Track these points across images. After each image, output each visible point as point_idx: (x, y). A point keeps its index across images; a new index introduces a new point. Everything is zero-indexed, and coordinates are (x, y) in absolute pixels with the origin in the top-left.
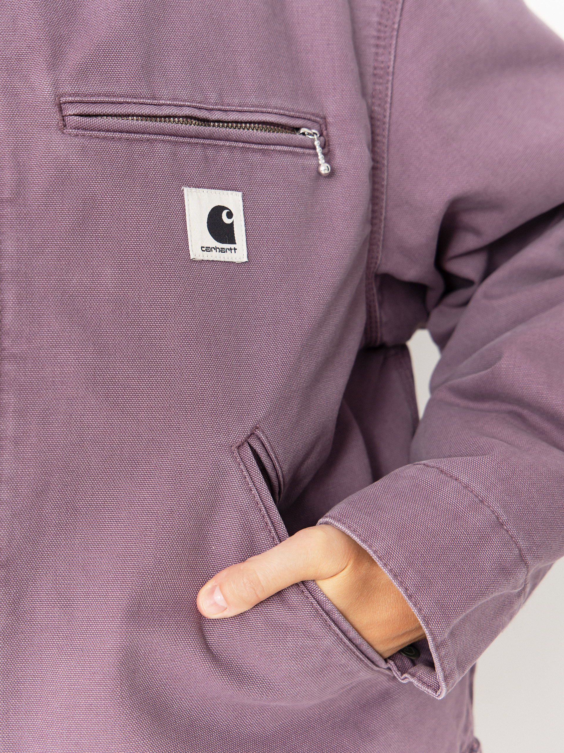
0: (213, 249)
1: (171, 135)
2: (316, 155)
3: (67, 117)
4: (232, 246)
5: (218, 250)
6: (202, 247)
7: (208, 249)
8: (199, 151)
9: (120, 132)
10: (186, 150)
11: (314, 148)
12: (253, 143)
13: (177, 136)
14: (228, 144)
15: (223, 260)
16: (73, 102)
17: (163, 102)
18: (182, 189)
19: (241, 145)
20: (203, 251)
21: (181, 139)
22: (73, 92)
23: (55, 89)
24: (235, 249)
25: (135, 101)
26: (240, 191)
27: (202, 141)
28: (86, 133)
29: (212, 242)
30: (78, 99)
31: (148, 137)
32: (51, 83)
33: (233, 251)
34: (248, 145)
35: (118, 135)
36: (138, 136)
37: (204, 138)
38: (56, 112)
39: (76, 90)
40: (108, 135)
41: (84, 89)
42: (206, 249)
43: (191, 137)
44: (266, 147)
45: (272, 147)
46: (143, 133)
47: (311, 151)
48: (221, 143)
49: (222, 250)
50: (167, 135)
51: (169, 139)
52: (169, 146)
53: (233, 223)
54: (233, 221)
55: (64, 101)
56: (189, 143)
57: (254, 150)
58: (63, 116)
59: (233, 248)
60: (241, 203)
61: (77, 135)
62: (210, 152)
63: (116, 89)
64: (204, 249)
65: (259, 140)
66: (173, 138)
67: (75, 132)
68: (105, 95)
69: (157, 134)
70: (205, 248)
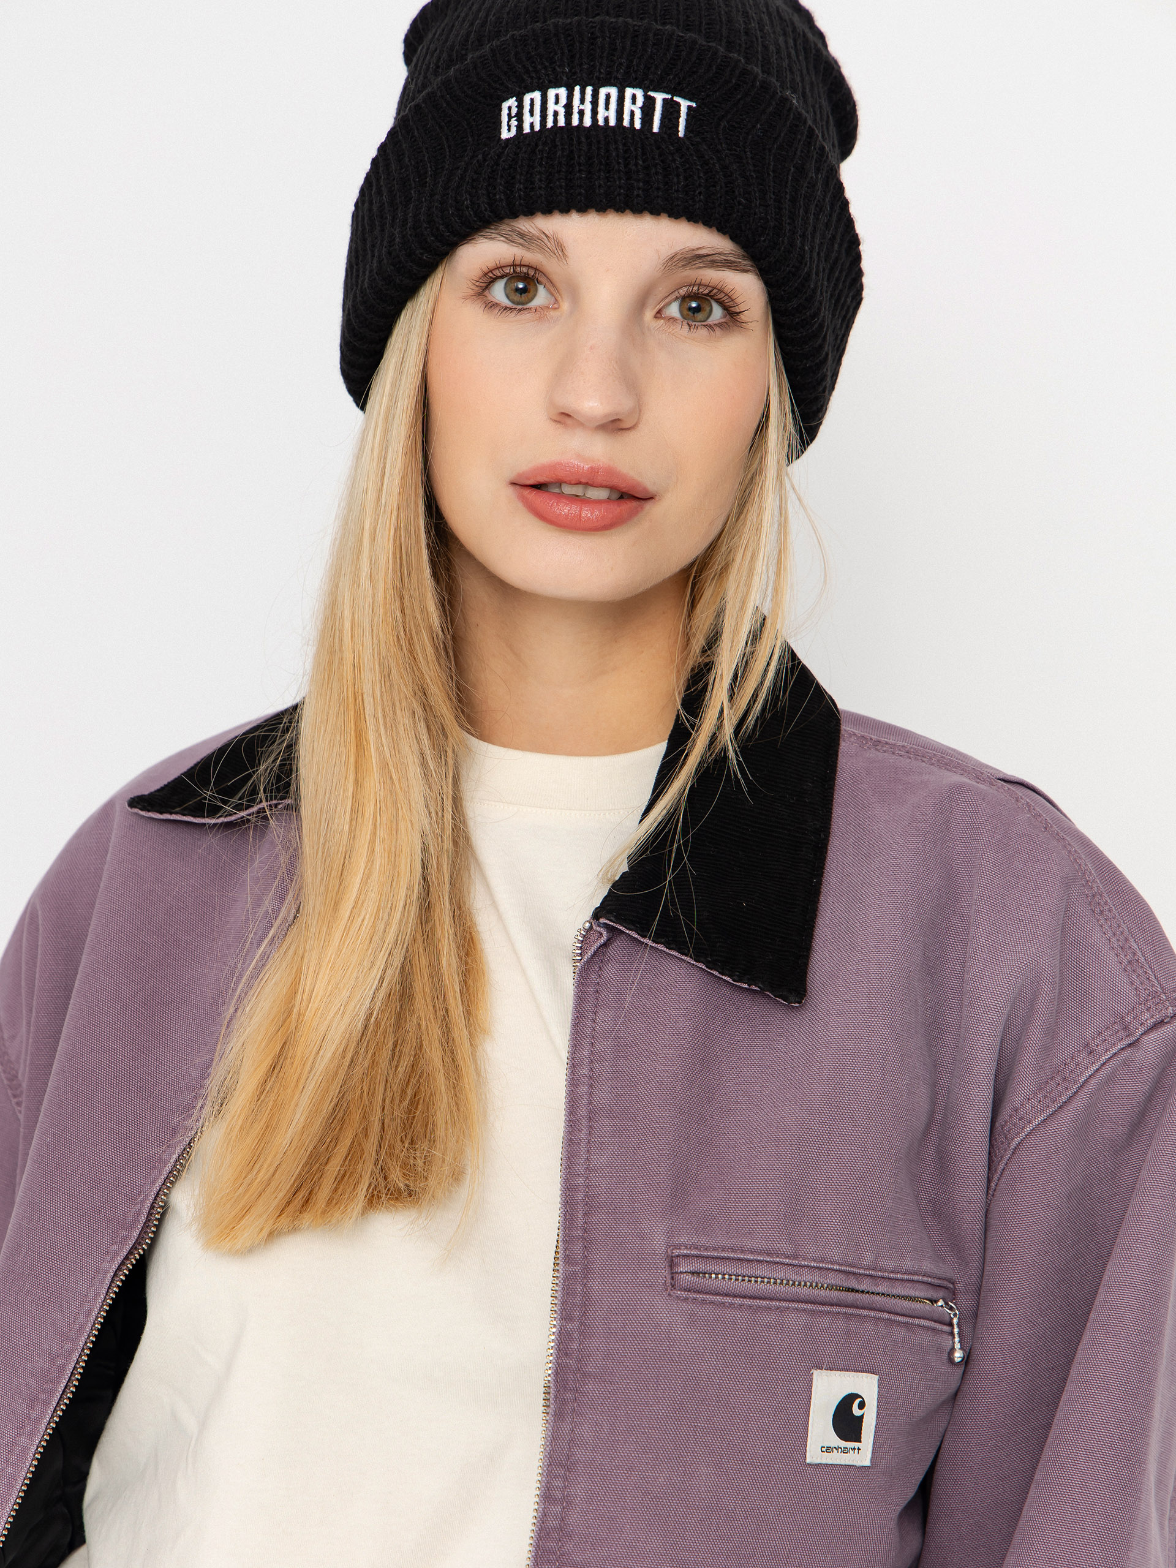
0: (834, 1449)
1: (806, 1302)
2: (952, 1334)
3: (677, 1275)
4: (856, 1445)
5: (840, 1450)
6: (822, 1447)
7: (829, 1450)
8: (841, 1323)
9: (741, 1297)
10: (825, 1321)
11: (951, 1325)
12: (897, 1314)
13: (815, 1304)
14: (872, 1313)
15: (843, 1463)
16: (688, 1256)
17: (806, 1263)
18: (811, 1372)
19: (886, 1316)
20: (822, 1452)
21: (821, 1308)
22: (691, 1243)
23: (669, 1238)
24: (859, 1449)
25: (768, 1259)
26: (876, 1374)
27: (844, 1310)
28: (698, 1296)
29: (836, 1441)
30: (695, 1253)
31: (777, 1304)
32: (663, 1231)
33: (856, 1451)
34: (892, 1317)
35: (738, 1301)
36: (765, 1303)
37: (846, 1306)
38: (665, 1268)
39: (695, 1240)
40: (726, 1301)
41: (703, 1241)
42: (826, 1450)
43: (832, 1305)
44: (910, 1320)
45: (917, 1321)
46: (771, 1299)
47: (947, 1328)
48: (865, 1312)
49: (845, 1451)
50: (802, 1302)
51: (805, 1307)
52: (804, 1317)
53: (863, 1416)
54: (864, 1414)
55: (677, 1254)
56: (829, 1313)
57: (899, 1323)
58: (672, 1273)
59: (857, 1448)
60: (876, 1389)
61: (686, 1299)
62: (853, 1325)
63: (748, 1244)
64: (824, 1449)
65: (904, 1311)
66: (809, 1306)
67: (684, 1294)
68: (733, 1250)
69: (789, 1301)
70: (826, 1448)
